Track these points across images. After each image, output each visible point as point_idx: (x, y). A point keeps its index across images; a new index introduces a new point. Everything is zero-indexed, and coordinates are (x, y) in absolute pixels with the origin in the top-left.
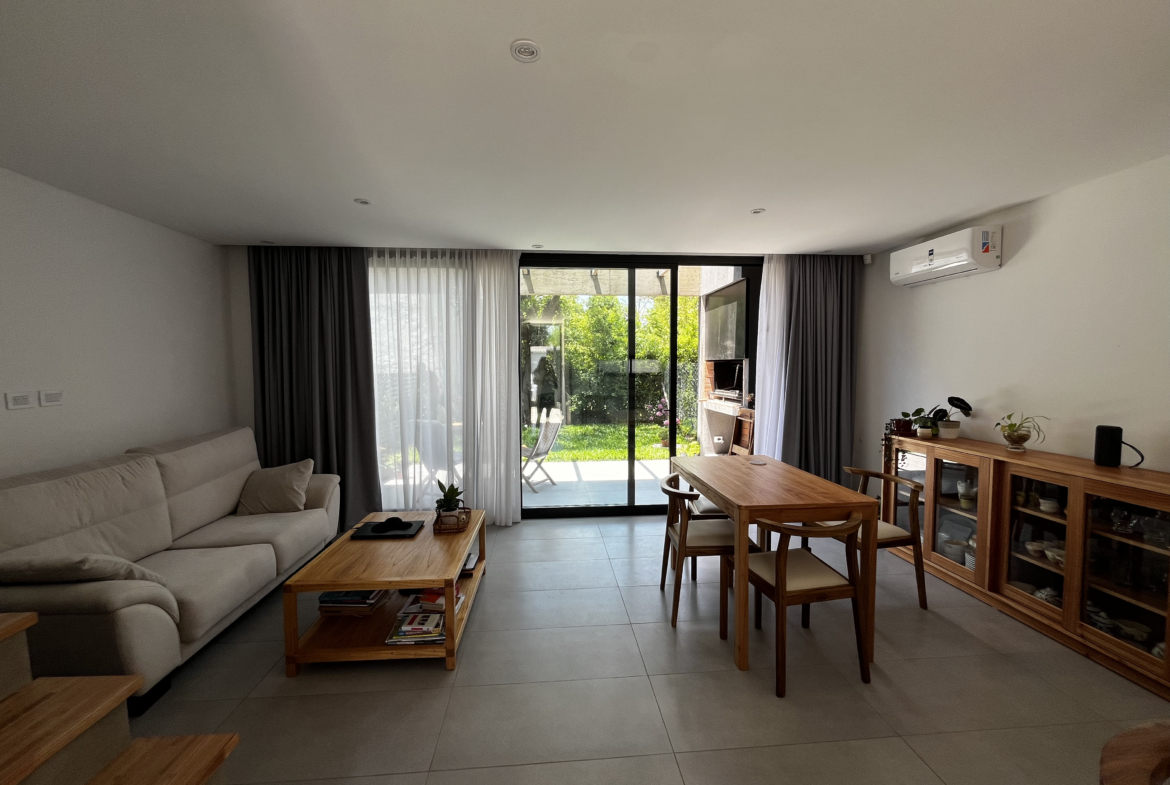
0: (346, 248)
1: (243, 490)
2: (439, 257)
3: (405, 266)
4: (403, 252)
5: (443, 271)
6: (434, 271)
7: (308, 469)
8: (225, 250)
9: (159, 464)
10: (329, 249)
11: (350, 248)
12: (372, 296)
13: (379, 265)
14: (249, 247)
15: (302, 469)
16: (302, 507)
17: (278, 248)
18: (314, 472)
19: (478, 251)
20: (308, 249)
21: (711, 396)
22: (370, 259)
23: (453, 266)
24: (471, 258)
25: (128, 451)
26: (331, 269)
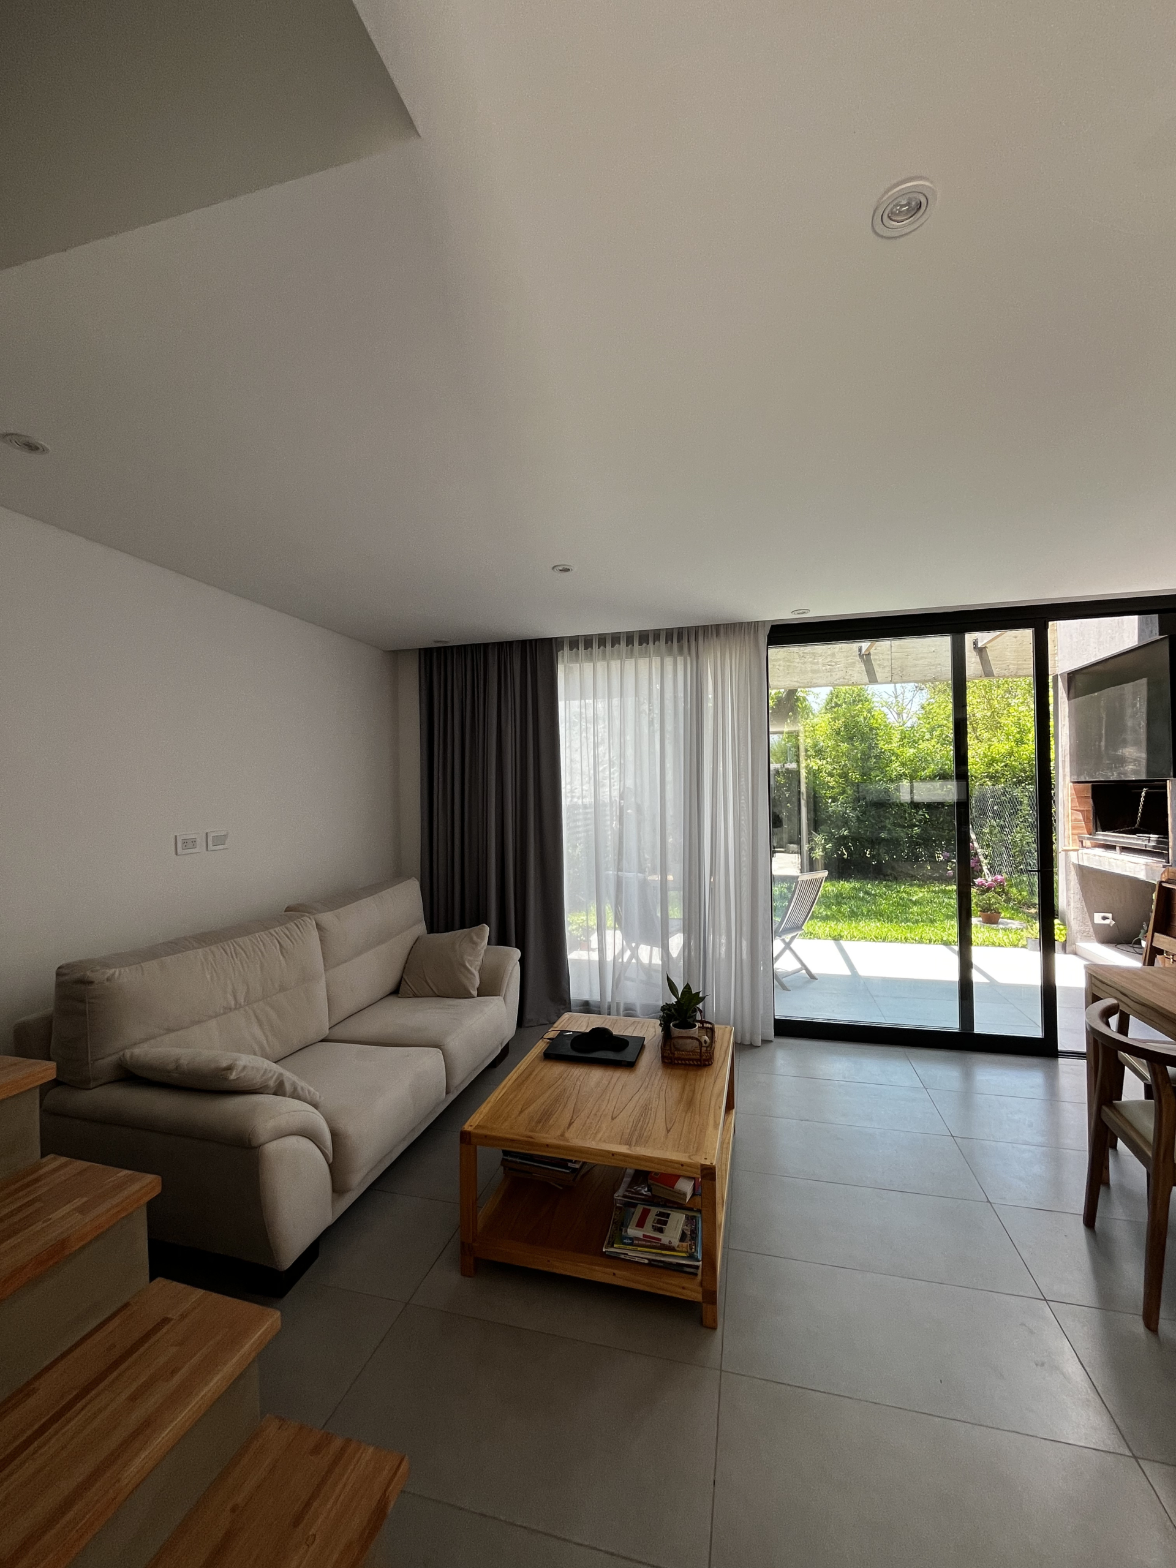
0: (531, 641)
1: (406, 963)
2: (651, 642)
3: (604, 658)
4: (602, 640)
5: (656, 661)
6: (643, 663)
7: (482, 939)
8: (395, 656)
9: (319, 927)
10: (510, 644)
11: (536, 640)
12: (561, 705)
13: (571, 660)
14: (420, 649)
15: (475, 938)
16: (475, 993)
17: (452, 647)
18: (489, 944)
19: (705, 628)
20: (486, 646)
21: (1087, 843)
22: (560, 653)
23: (670, 652)
24: (696, 639)
25: (288, 909)
26: (512, 670)
